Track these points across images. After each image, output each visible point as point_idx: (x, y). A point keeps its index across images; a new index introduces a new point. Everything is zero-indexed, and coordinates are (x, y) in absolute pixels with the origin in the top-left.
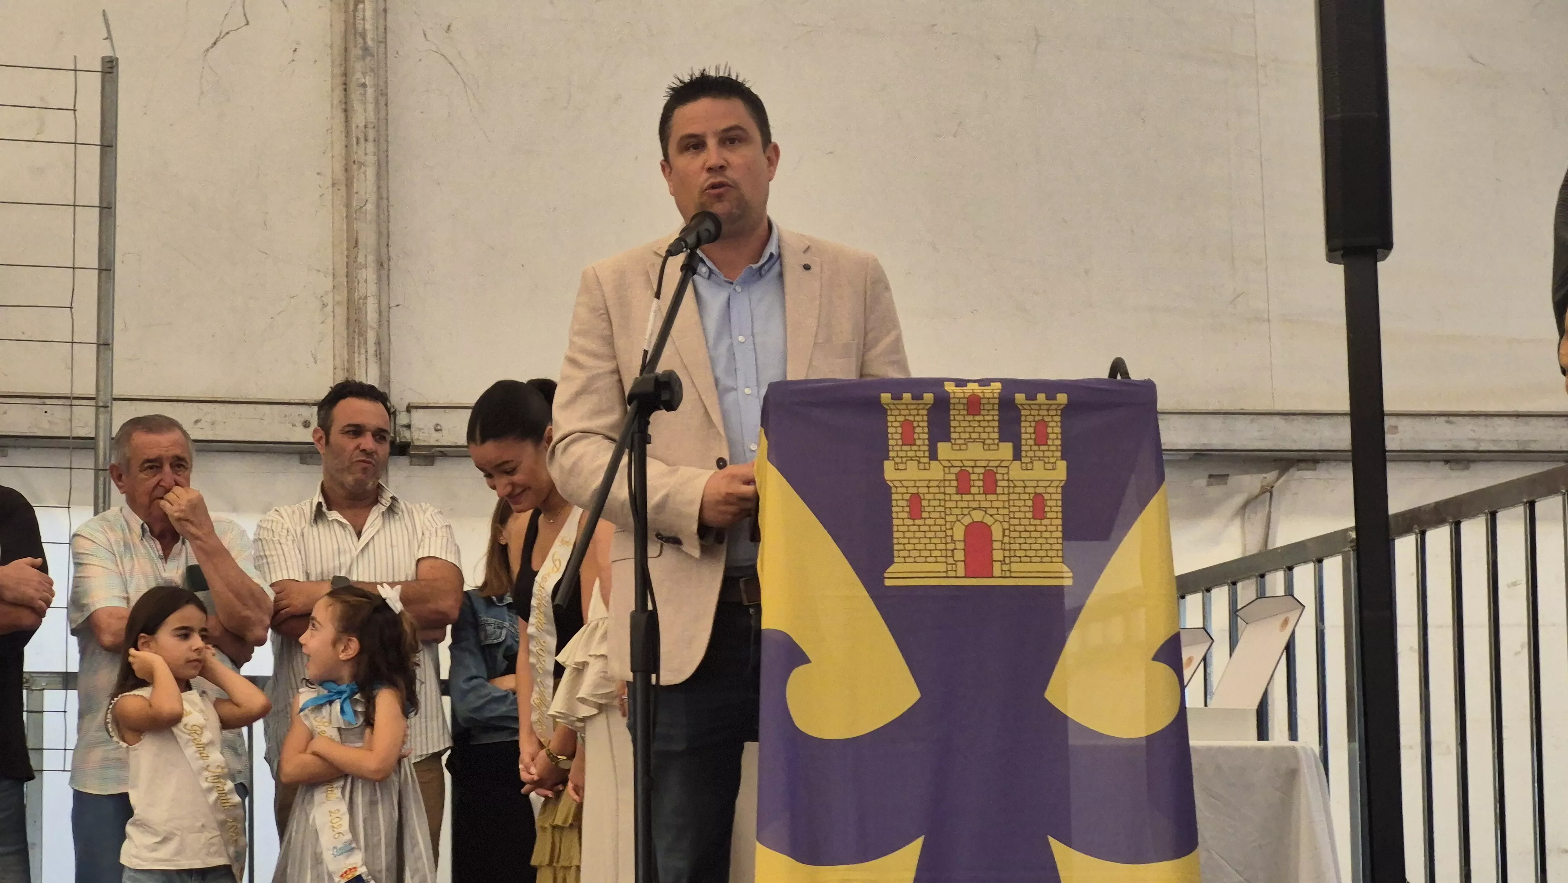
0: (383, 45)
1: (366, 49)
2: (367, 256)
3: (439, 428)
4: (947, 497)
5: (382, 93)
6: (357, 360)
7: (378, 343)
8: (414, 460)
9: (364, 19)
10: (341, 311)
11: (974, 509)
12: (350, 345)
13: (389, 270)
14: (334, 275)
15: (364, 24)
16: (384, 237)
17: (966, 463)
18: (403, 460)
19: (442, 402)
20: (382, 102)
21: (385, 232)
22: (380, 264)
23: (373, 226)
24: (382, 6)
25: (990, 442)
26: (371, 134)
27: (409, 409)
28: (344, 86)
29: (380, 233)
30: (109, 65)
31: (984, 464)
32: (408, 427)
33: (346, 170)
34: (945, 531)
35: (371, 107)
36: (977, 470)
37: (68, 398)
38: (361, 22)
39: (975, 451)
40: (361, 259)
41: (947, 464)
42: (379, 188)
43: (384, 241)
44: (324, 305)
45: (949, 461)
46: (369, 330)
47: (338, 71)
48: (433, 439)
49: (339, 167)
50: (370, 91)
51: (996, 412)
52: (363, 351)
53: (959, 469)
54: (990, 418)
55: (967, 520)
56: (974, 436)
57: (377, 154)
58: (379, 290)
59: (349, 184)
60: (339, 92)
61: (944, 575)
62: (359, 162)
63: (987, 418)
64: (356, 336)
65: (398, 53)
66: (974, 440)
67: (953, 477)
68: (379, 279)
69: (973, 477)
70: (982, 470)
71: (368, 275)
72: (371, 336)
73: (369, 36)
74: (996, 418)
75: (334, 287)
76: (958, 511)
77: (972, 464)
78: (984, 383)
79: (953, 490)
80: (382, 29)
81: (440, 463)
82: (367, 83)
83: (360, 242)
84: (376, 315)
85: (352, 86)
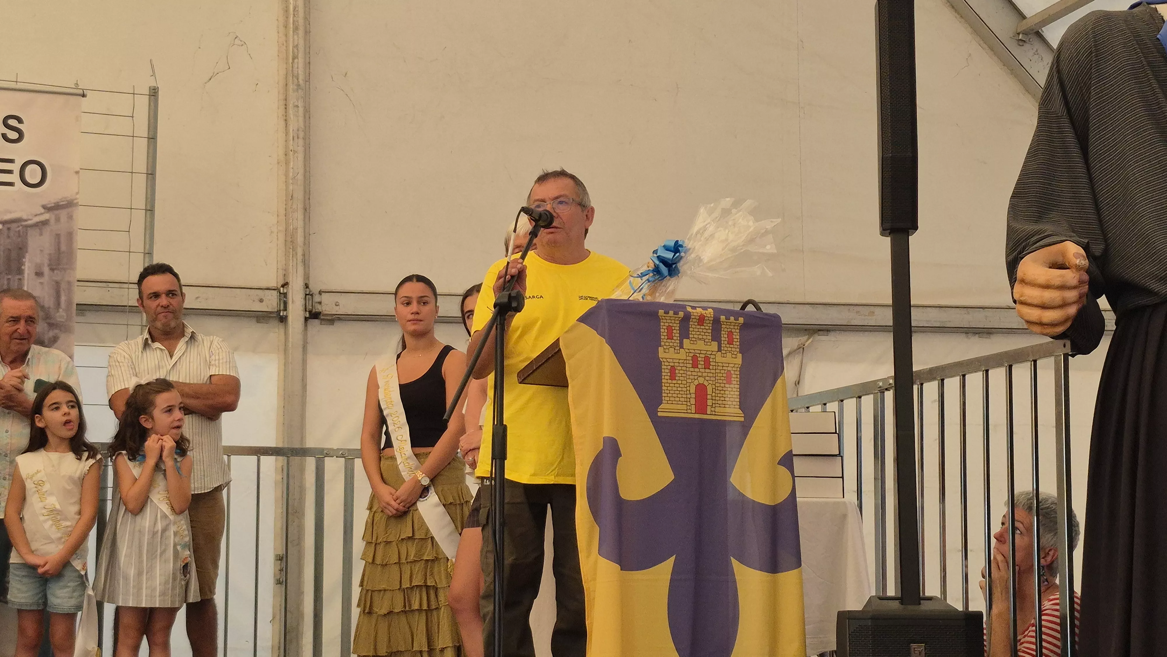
0: (308, 83)
1: (298, 85)
2: (299, 205)
3: (337, 304)
4: (688, 369)
5: (307, 111)
6: (291, 264)
7: (304, 255)
8: (323, 323)
9: (298, 68)
10: (282, 237)
11: (700, 376)
12: (286, 255)
13: (310, 213)
14: (278, 216)
15: (298, 71)
16: (307, 194)
17: (697, 351)
18: (316, 322)
19: (339, 290)
20: (307, 116)
21: (308, 191)
22: (306, 210)
23: (302, 188)
24: (308, 61)
25: (708, 341)
26: (301, 135)
27: (320, 293)
28: (285, 106)
29: (305, 192)
30: (154, 91)
31: (705, 352)
32: (320, 303)
33: (286, 155)
34: (686, 388)
35: (301, 119)
36: (701, 355)
37: (127, 283)
38: (297, 70)
39: (700, 345)
40: (295, 206)
41: (688, 351)
42: (305, 165)
43: (307, 197)
44: (272, 232)
45: (688, 349)
46: (299, 247)
47: (282, 97)
48: (335, 310)
49: (281, 152)
50: (301, 110)
51: (711, 325)
52: (295, 259)
53: (693, 354)
54: (708, 328)
55: (696, 382)
56: (700, 337)
57: (305, 146)
58: (305, 224)
59: (287, 163)
60: (282, 111)
61: (686, 411)
62: (294, 151)
63: (706, 327)
64: (291, 251)
65: (316, 88)
66: (700, 339)
67: (690, 358)
68: (304, 217)
69: (699, 359)
70: (704, 356)
71: (299, 215)
72: (300, 251)
73: (301, 78)
74: (711, 328)
75: (278, 222)
76: (692, 377)
77: (699, 352)
78: (705, 308)
79: (690, 366)
80: (307, 74)
81: (337, 324)
82: (299, 105)
83: (294, 196)
84: (302, 239)
85: (291, 106)
